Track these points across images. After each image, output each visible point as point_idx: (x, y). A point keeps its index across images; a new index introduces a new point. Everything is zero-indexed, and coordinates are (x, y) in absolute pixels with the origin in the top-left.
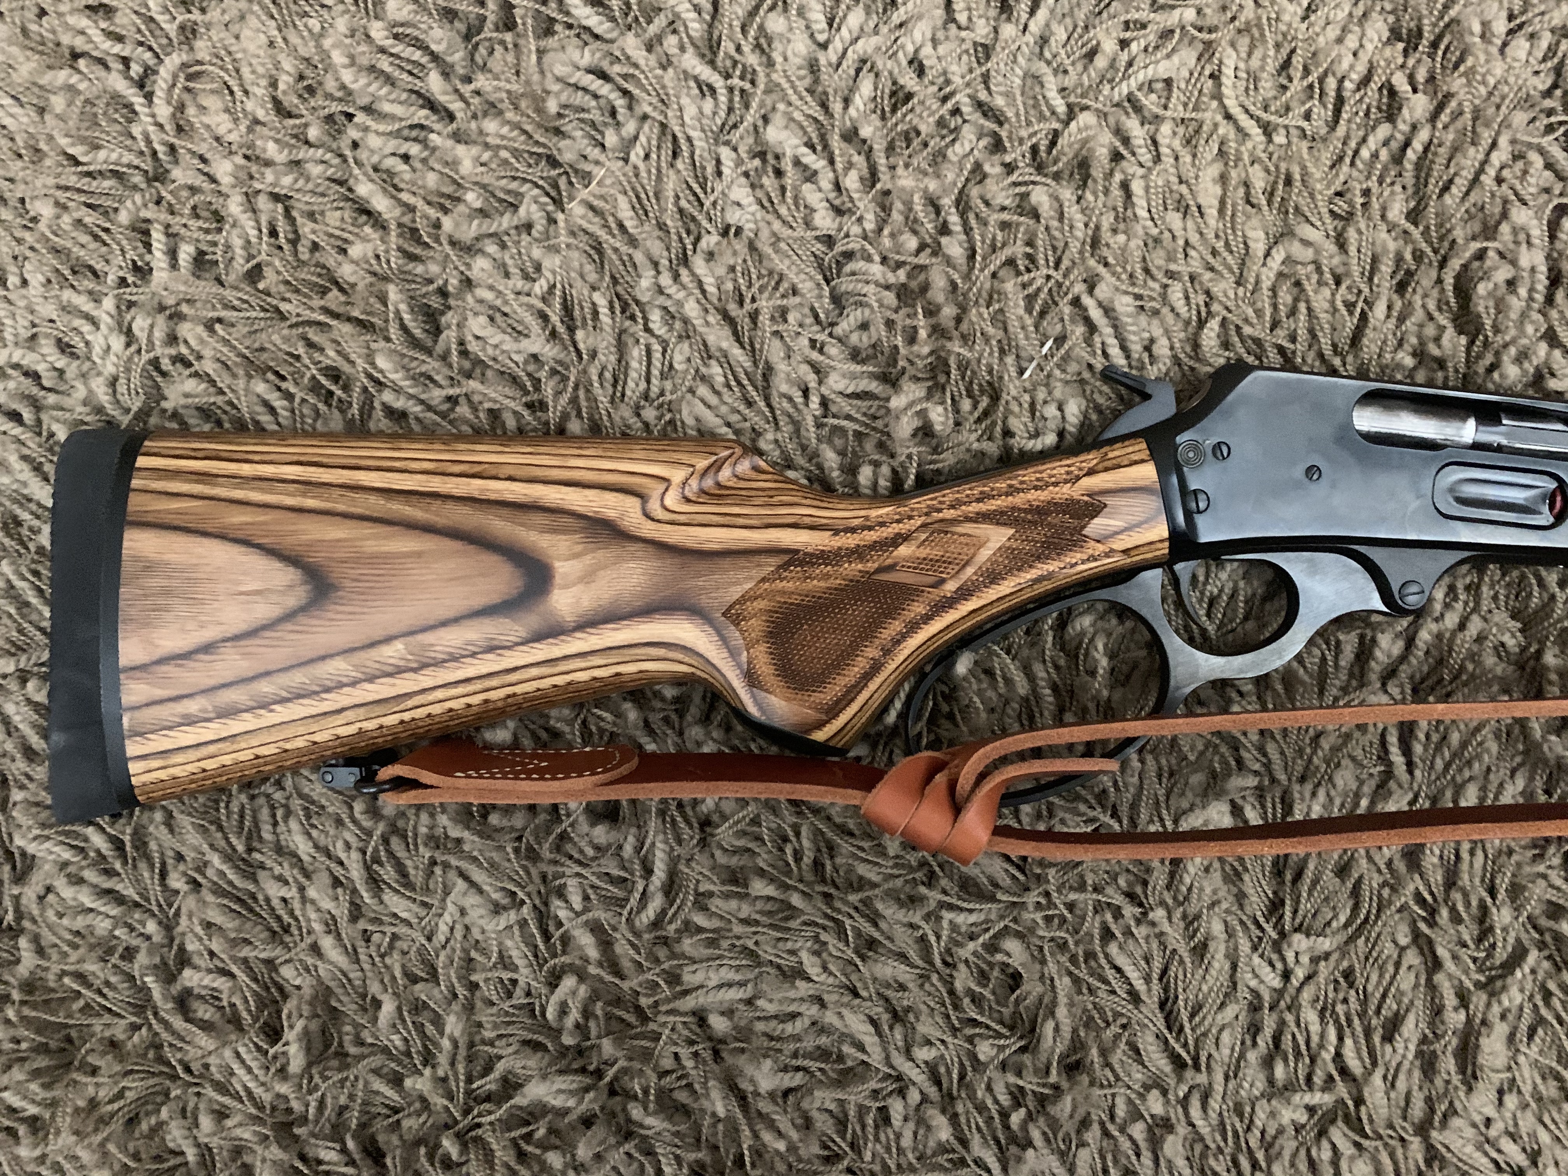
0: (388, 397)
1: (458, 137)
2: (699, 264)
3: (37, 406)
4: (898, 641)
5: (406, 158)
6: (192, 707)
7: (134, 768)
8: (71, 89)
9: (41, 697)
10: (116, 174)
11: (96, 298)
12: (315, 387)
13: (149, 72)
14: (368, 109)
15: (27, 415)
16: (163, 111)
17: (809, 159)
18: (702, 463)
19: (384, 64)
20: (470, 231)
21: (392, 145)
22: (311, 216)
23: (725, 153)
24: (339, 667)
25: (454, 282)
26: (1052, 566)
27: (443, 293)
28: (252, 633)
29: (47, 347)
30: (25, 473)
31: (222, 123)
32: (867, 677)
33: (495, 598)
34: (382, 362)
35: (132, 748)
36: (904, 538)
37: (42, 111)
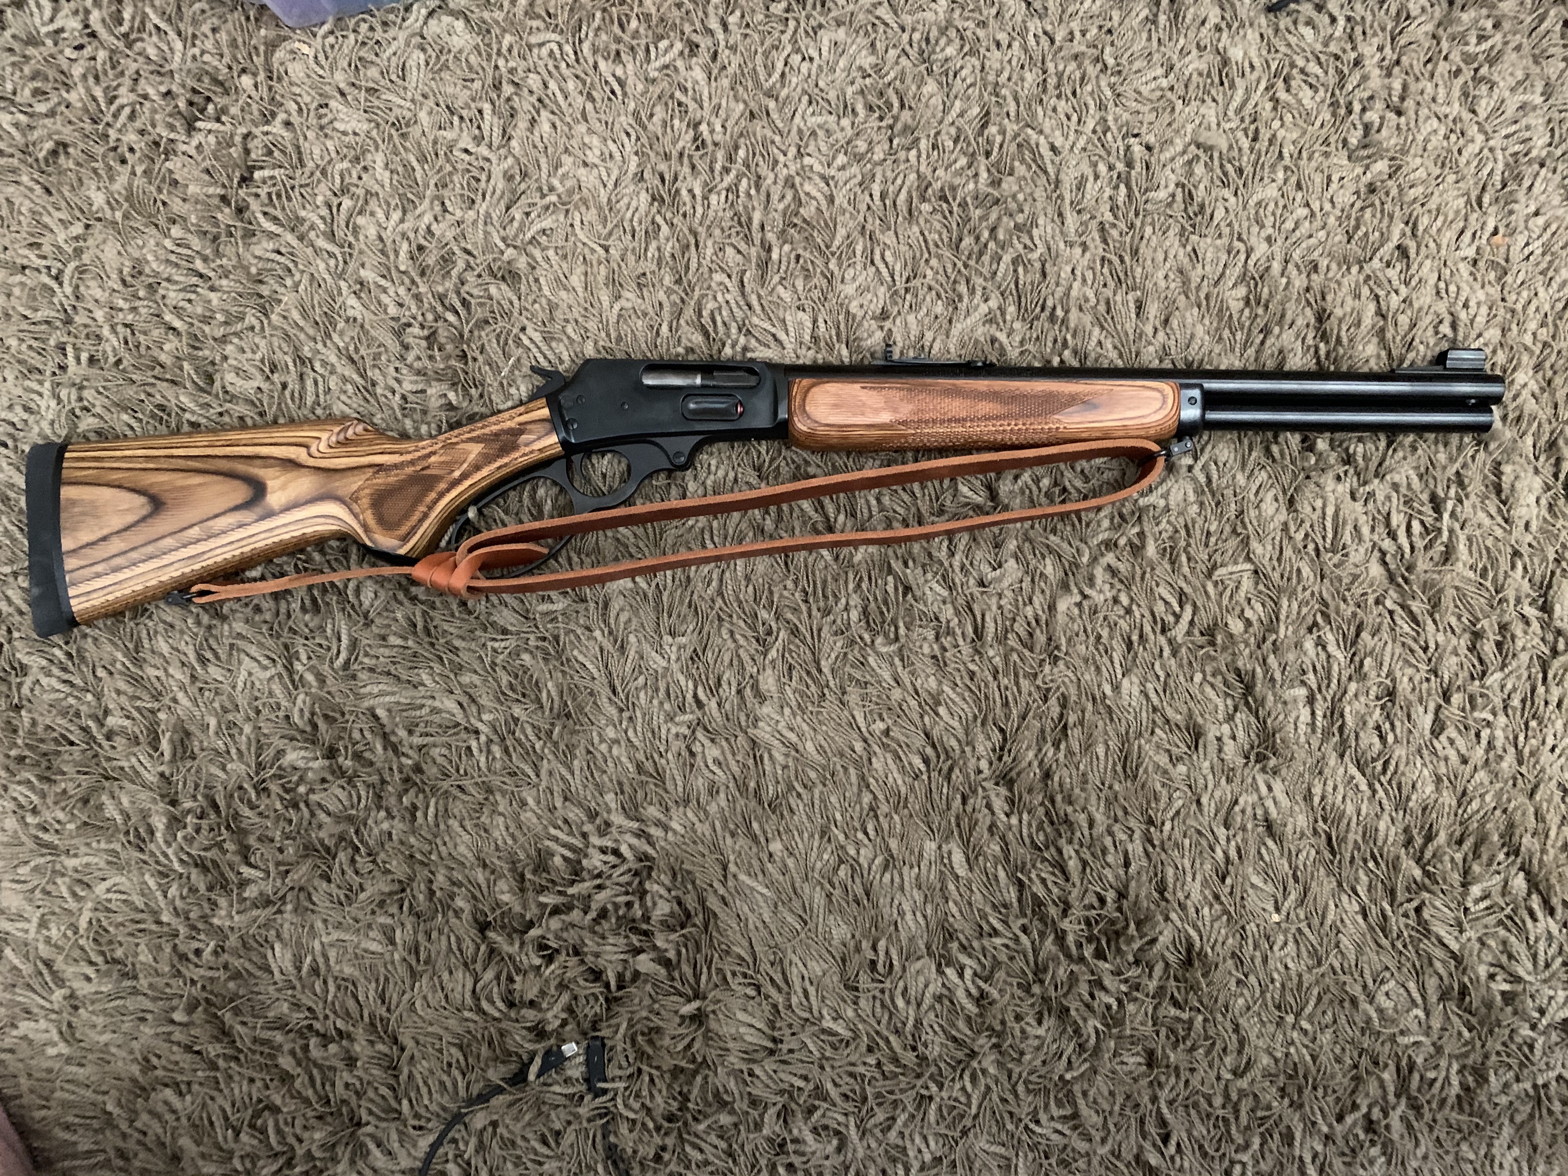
0: (187, 416)
1: (212, 289)
2: (336, 337)
3: (15, 440)
4: (435, 502)
5: (190, 301)
6: (99, 568)
7: (73, 602)
8: (22, 284)
9: (25, 585)
10: (47, 322)
11: (41, 383)
12: (153, 416)
13: (61, 272)
14: (168, 280)
15: (10, 443)
16: (68, 290)
17: (383, 282)
18: (337, 429)
19: (173, 258)
20: (219, 332)
21: (182, 295)
22: (145, 333)
23: (342, 284)
24: (169, 542)
25: (218, 359)
26: (506, 460)
27: (213, 363)
28: (127, 529)
29: (19, 409)
30: (11, 471)
31: (98, 293)
32: (421, 521)
33: (239, 501)
34: (182, 398)
35: (71, 592)
36: (433, 453)
37: (9, 295)
